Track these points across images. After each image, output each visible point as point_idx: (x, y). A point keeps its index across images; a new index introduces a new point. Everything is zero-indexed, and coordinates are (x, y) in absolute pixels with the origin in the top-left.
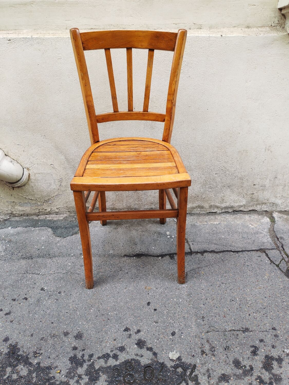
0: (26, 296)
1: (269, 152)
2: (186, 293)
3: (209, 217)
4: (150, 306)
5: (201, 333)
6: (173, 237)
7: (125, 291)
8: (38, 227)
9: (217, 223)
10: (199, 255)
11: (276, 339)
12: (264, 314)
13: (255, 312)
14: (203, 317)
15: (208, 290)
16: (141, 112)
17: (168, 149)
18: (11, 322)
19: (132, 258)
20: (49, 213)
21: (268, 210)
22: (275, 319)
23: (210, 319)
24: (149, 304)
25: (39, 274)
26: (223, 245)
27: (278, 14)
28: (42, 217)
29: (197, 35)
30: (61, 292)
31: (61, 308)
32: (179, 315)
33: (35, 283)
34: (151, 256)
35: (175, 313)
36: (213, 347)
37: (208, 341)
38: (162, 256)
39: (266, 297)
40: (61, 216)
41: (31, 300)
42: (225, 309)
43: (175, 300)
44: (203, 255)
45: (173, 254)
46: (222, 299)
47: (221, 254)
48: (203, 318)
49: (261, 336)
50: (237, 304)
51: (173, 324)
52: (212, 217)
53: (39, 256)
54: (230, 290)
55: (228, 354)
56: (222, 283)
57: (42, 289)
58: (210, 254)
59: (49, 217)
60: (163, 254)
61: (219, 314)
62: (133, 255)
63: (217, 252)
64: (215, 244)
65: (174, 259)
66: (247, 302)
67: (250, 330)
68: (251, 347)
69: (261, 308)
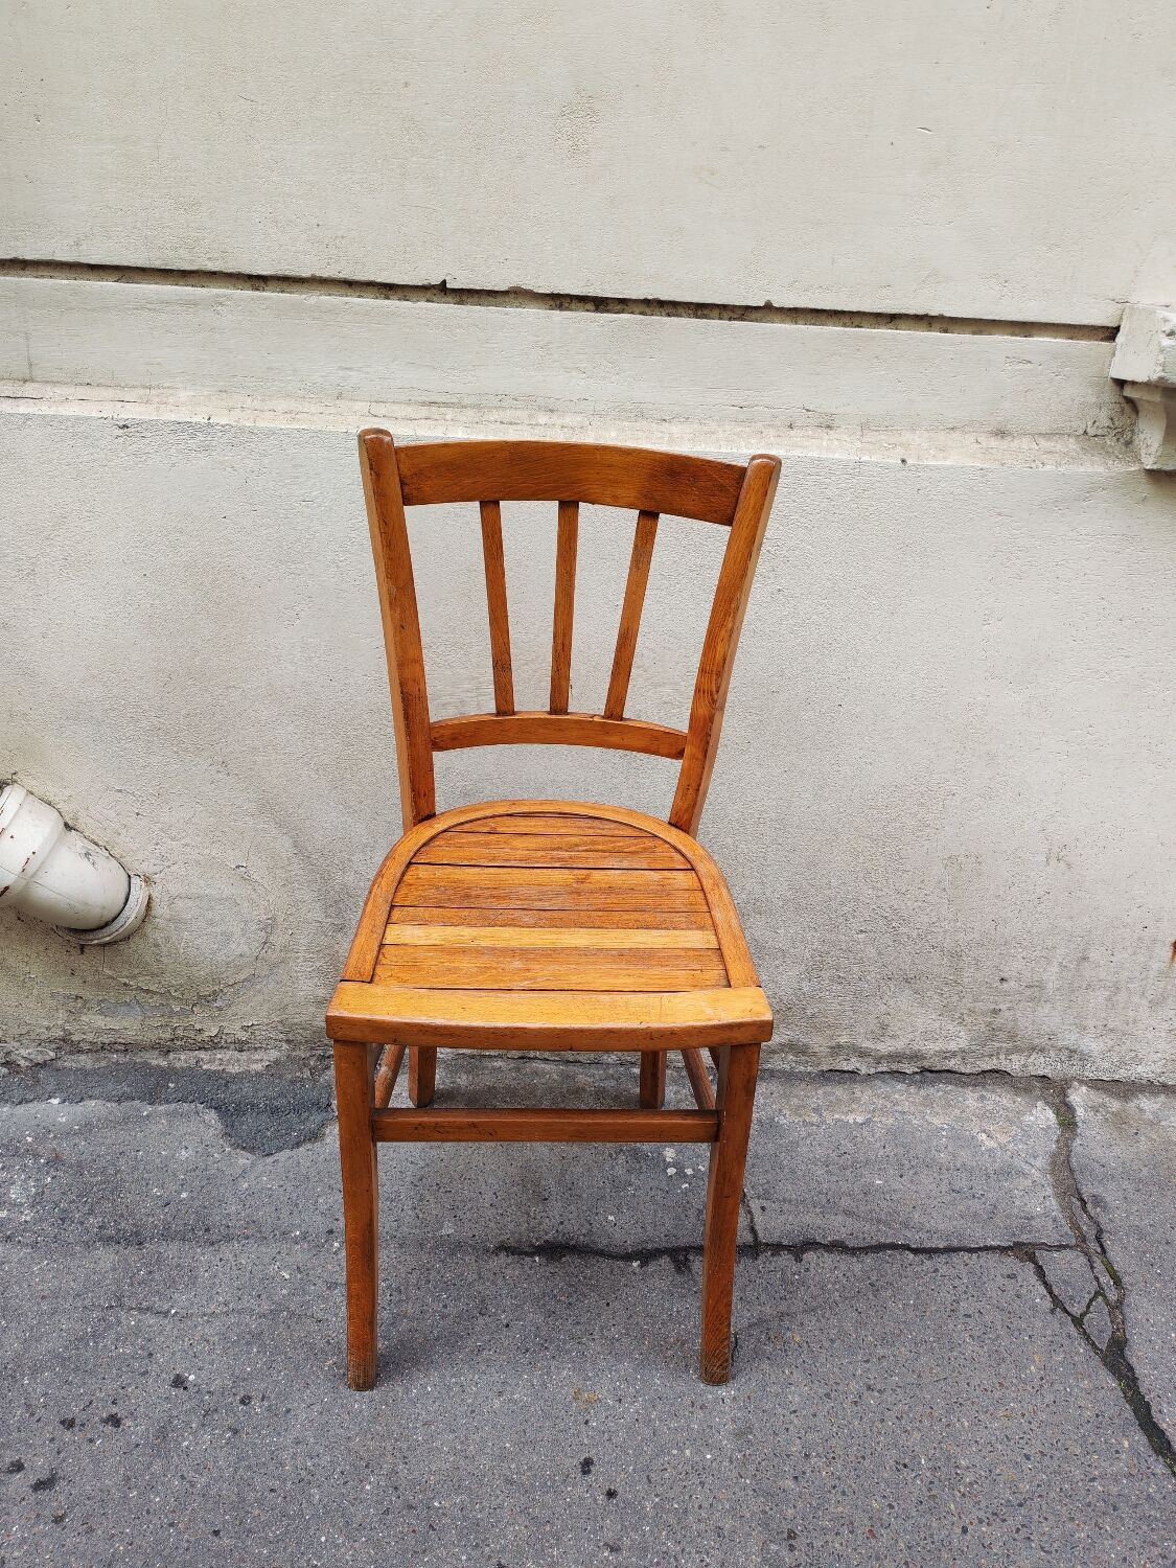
0: (114, 1410)
1: (1062, 865)
2: (730, 1427)
3: (829, 1089)
4: (591, 1478)
6: (689, 1171)
7: (497, 1404)
8: (168, 1102)
9: (860, 1120)
10: (785, 1259)
12: (1018, 1530)
13: (986, 1521)
14: (792, 1535)
15: (814, 1415)
16: (596, 719)
17: (689, 867)
18: (58, 1520)
19: (527, 1259)
20: (213, 1044)
21: (1050, 1076)
22: (1057, 1551)
23: (818, 1544)
24: (587, 1466)
25: (169, 1311)
26: (879, 1221)
27: (1110, 395)
28: (183, 1059)
29: (815, 454)
30: (250, 1398)
31: (249, 1467)
32: (699, 1520)
33: (151, 1355)
34: (601, 1253)
35: (685, 1511)
38: (646, 1256)
39: (1027, 1457)
40: (257, 1057)
41: (135, 1429)
42: (874, 1502)
43: (688, 1452)
44: (799, 1259)
45: (687, 1249)
46: (863, 1458)
47: (869, 1260)
50: (922, 1480)
52: (839, 1092)
53: (167, 1235)
54: (897, 1417)
56: (869, 1388)
57: (179, 1382)
58: (826, 1255)
59: (211, 1062)
60: (649, 1246)
61: (852, 1523)
62: (532, 1245)
63: (854, 1249)
64: (848, 1213)
65: (690, 1271)
66: (956, 1473)
69: (1010, 1501)
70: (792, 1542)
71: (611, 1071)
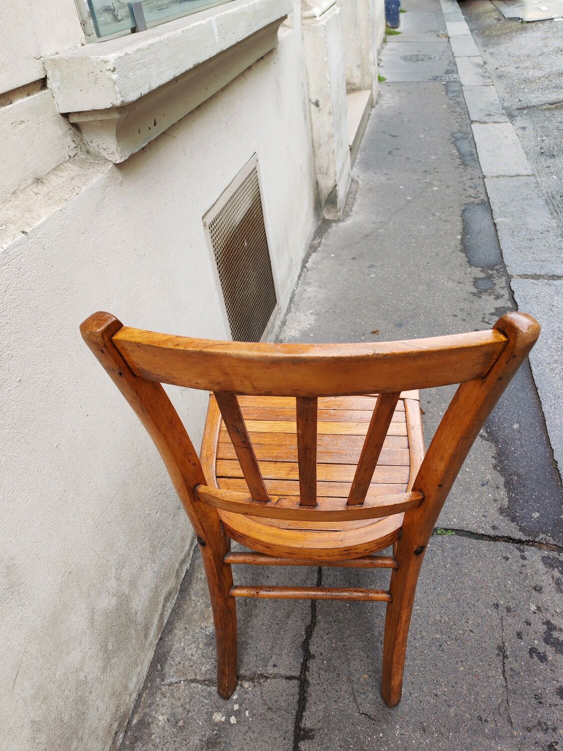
2: (418, 735)
3: (192, 592)
5: (513, 737)
10: (313, 665)
11: (515, 613)
13: (466, 619)
15: (413, 684)
22: (478, 596)
23: (483, 707)
36: (539, 723)
37: (528, 730)
42: (460, 669)
44: (313, 657)
45: (297, 727)
46: (436, 665)
47: (320, 617)
48: (481, 720)
49: (510, 634)
50: (448, 641)
55: (549, 701)
58: (312, 639)
61: (471, 684)
63: (312, 622)
64: (288, 616)
65: (311, 730)
66: (444, 623)
67: (501, 644)
68: (531, 657)
69: (456, 605)
70: (483, 719)
71: (128, 743)
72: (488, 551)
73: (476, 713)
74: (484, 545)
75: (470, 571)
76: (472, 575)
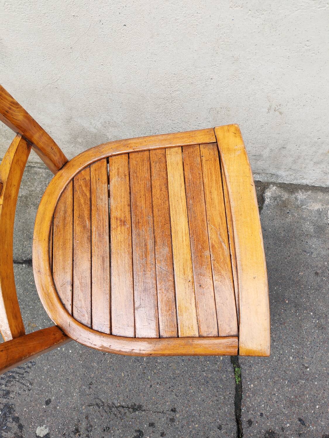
5: (82, 405)
11: (170, 425)
12: (170, 387)
13: (160, 383)
19: (21, 265)
21: (261, 181)
22: (180, 396)
23: (99, 387)
32: (61, 375)
35: (58, 372)
36: (91, 426)
37: (87, 417)
42: (123, 373)
43: (63, 349)
48: (90, 384)
49: (153, 418)
50: (142, 367)
51: (51, 389)
61: (113, 381)
62: (22, 260)
66: (156, 365)
67: (143, 408)
68: (136, 431)
69: (171, 377)
70: (91, 386)
72: (225, 411)
73: (94, 381)
74: (229, 409)
75: (202, 393)
76: (199, 394)
